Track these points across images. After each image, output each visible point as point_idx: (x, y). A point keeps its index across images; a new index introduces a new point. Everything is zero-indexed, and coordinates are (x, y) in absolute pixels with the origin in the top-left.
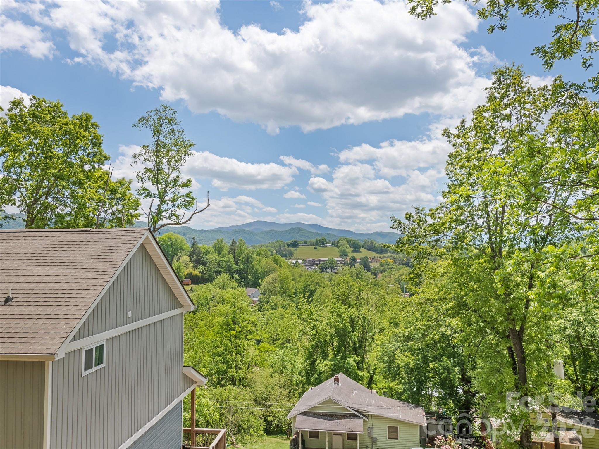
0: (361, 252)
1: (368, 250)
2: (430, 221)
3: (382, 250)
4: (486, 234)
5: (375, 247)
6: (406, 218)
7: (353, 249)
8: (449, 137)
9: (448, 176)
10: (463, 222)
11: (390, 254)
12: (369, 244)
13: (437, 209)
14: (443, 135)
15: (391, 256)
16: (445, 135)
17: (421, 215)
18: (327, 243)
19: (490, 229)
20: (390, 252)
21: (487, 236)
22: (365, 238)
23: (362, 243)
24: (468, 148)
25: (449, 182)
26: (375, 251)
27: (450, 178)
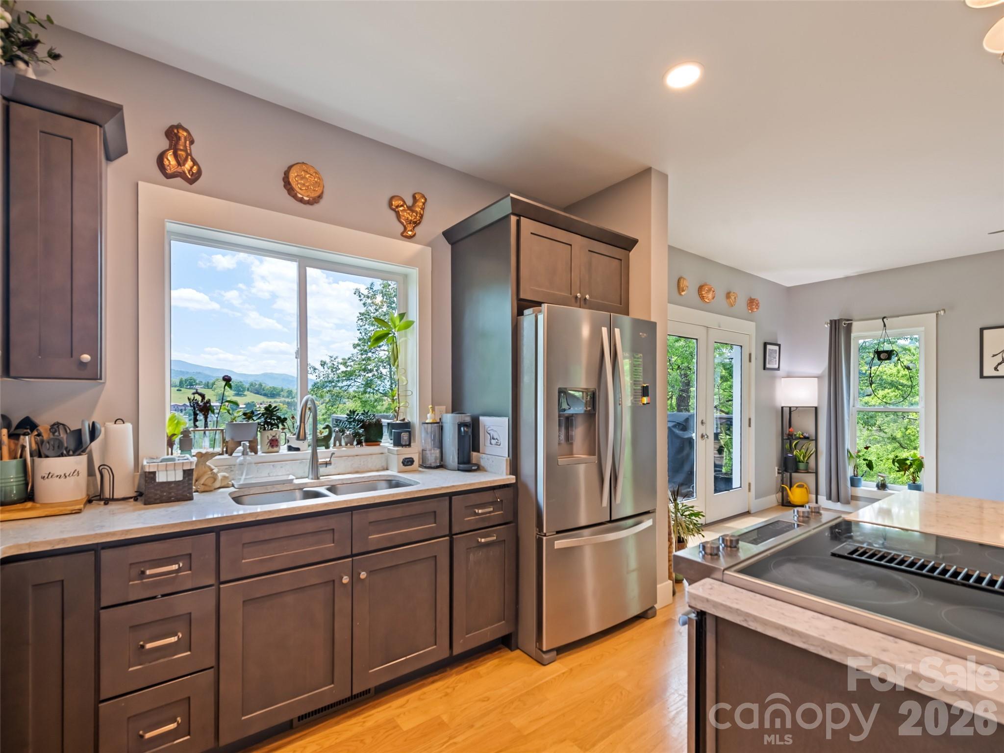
0: (245, 395)
1: (256, 393)
2: (342, 368)
3: (274, 394)
4: (388, 381)
5: (264, 390)
6: (322, 365)
7: (235, 392)
8: (360, 296)
9: (359, 331)
10: (371, 371)
11: (283, 399)
12: (257, 386)
13: (349, 359)
14: (355, 294)
15: (285, 401)
16: (357, 294)
17: (334, 363)
18: (196, 384)
19: (391, 377)
20: (283, 397)
21: (389, 383)
22: (250, 380)
23: (247, 386)
24: (375, 309)
25: (360, 336)
26: (265, 395)
27: (361, 333)
